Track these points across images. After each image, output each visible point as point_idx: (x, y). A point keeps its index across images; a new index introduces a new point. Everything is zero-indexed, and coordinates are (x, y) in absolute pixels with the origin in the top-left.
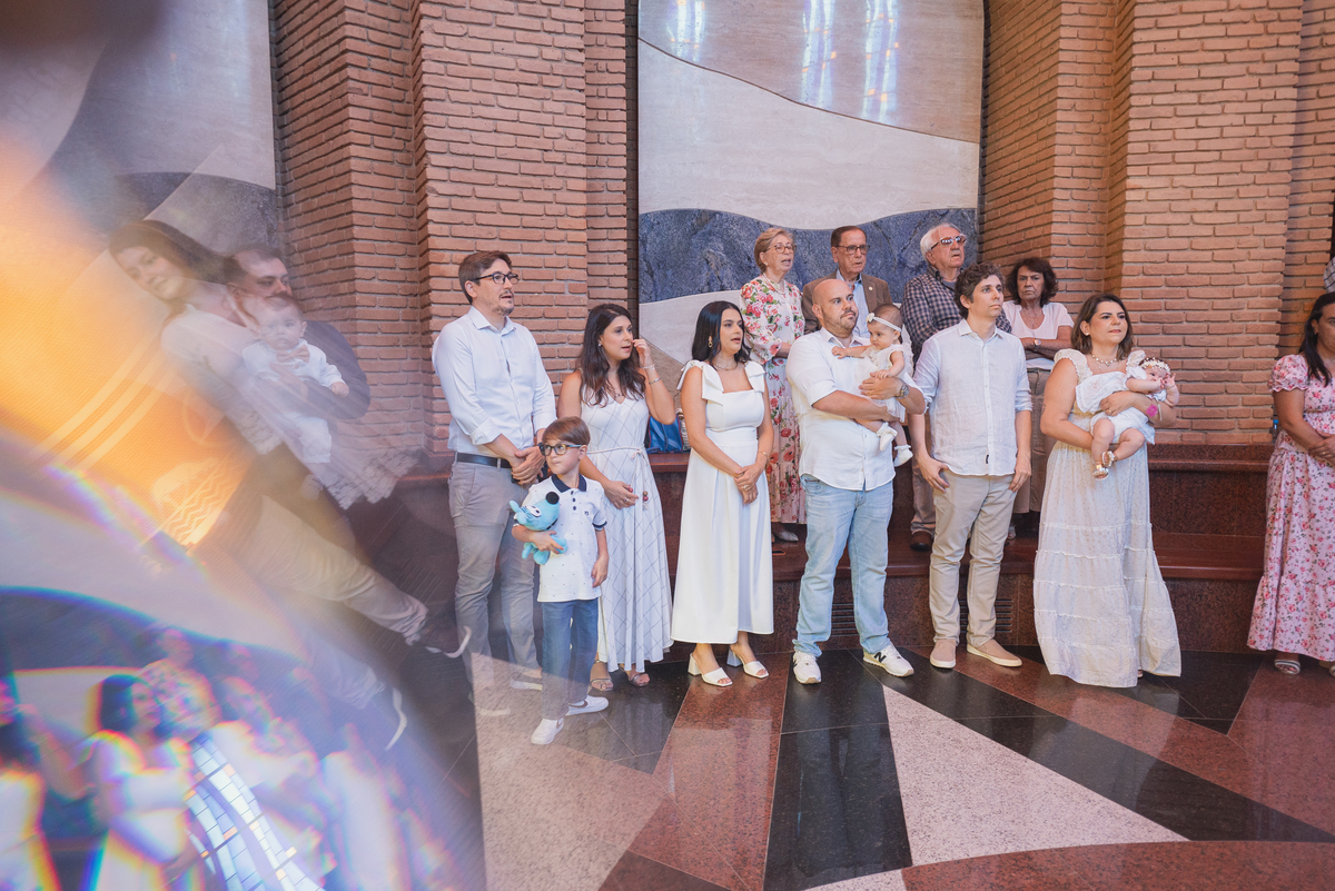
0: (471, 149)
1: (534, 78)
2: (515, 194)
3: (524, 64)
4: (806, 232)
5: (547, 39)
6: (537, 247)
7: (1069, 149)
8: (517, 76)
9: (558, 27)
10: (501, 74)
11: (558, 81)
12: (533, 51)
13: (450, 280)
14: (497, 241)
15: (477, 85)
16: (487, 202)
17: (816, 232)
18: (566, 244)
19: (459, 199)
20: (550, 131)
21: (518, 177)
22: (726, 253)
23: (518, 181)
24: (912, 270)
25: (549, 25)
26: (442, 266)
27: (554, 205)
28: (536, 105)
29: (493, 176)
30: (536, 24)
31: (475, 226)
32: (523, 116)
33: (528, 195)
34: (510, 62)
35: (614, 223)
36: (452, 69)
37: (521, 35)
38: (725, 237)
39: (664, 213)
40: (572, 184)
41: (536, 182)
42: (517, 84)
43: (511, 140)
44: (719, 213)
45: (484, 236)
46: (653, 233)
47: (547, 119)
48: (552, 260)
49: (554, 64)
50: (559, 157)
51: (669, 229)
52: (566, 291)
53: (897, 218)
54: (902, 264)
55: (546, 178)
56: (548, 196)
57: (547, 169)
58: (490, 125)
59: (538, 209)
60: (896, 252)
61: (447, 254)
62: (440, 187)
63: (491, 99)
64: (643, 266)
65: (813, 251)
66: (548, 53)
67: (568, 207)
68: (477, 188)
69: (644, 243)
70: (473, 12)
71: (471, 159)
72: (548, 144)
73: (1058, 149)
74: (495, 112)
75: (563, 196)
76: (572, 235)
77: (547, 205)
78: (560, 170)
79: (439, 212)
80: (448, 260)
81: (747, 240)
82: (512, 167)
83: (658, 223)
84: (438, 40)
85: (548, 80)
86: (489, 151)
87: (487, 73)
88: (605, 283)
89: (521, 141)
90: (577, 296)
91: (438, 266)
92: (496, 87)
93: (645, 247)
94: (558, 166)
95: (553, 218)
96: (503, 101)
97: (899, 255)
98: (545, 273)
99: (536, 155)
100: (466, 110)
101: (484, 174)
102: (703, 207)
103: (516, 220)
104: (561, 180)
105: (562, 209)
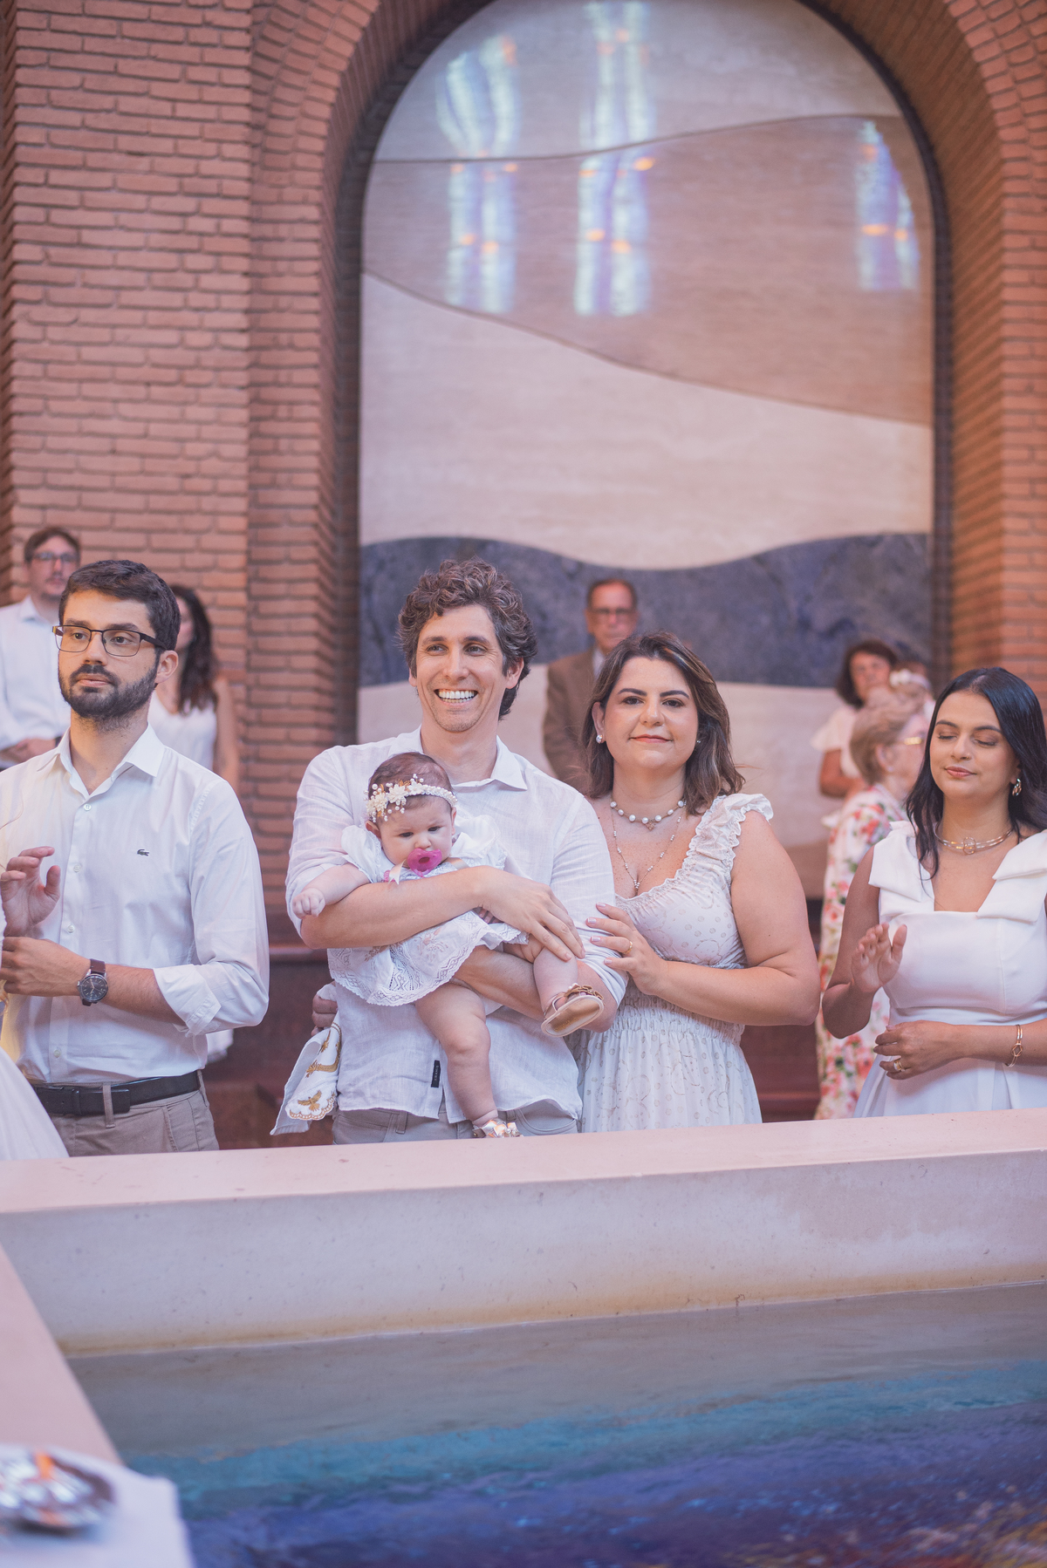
0: (77, 479)
1: (172, 375)
3: (158, 355)
5: (190, 318)
7: (1024, 454)
8: (146, 373)
9: (209, 300)
10: (123, 373)
11: (207, 376)
12: (171, 337)
15: (88, 389)
20: (193, 449)
21: (145, 516)
23: (144, 521)
24: (822, 634)
25: (196, 299)
27: (199, 555)
28: (174, 411)
30: (176, 299)
32: (154, 429)
33: (157, 540)
34: (136, 355)
35: (297, 572)
36: (54, 370)
37: (153, 317)
39: (403, 544)
40: (224, 523)
41: (171, 521)
42: (148, 384)
43: (135, 464)
44: (493, 543)
46: (382, 576)
47: (189, 430)
49: (203, 354)
50: (206, 485)
51: (410, 568)
53: (793, 550)
54: (805, 624)
55: (186, 515)
56: (187, 541)
57: (188, 502)
58: (105, 444)
60: (793, 605)
63: (107, 407)
64: (367, 628)
66: (195, 339)
67: (220, 556)
69: (369, 590)
70: (86, 291)
72: (190, 467)
73: (1007, 454)
74: (113, 426)
75: (211, 541)
78: (208, 503)
82: (136, 501)
83: (392, 560)
84: (35, 333)
85: (191, 376)
86: (103, 481)
87: (104, 371)
88: (282, 664)
89: (150, 464)
92: (115, 391)
93: (369, 597)
94: (204, 498)
96: (125, 409)
97: (799, 610)
99: (171, 483)
100: (71, 425)
101: (96, 514)
104: (208, 518)
105: (208, 559)
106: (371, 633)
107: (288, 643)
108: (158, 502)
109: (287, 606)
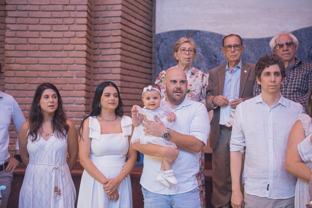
0: (28, 7)
2: (48, 28)
4: (249, 40)
6: (59, 54)
13: (14, 72)
14: (39, 52)
16: (34, 33)
17: (255, 40)
18: (75, 52)
19: (21, 32)
21: (51, 19)
22: (203, 53)
23: (51, 21)
26: (11, 65)
27: (69, 32)
29: (37, 20)
31: (28, 45)
33: (55, 28)
35: (115, 39)
38: (202, 45)
39: (169, 33)
40: (79, 21)
41: (60, 21)
44: (199, 31)
45: (32, 49)
46: (163, 44)
48: (66, 60)
50: (72, 8)
51: (171, 41)
52: (75, 76)
55: (66, 19)
56: (66, 28)
57: (66, 14)
59: (60, 34)
60: (306, 50)
61: (14, 59)
62: (12, 27)
65: (254, 51)
67: (77, 33)
68: (30, 26)
69: (158, 49)
71: (27, 12)
75: (74, 27)
76: (78, 47)
77: (65, 33)
78: (73, 14)
79: (10, 39)
80: (14, 62)
81: (215, 45)
82: (48, 14)
83: (166, 38)
88: (109, 72)
90: (80, 79)
91: (9, 65)
94: (71, 12)
95: (68, 39)
97: (308, 52)
98: (63, 67)
99: (61, 8)
101: (33, 19)
102: (190, 28)
103: (48, 41)
104: (73, 19)
105: (73, 34)
106: (159, 63)
107: (111, 64)
108: (55, 14)
109: (111, 51)
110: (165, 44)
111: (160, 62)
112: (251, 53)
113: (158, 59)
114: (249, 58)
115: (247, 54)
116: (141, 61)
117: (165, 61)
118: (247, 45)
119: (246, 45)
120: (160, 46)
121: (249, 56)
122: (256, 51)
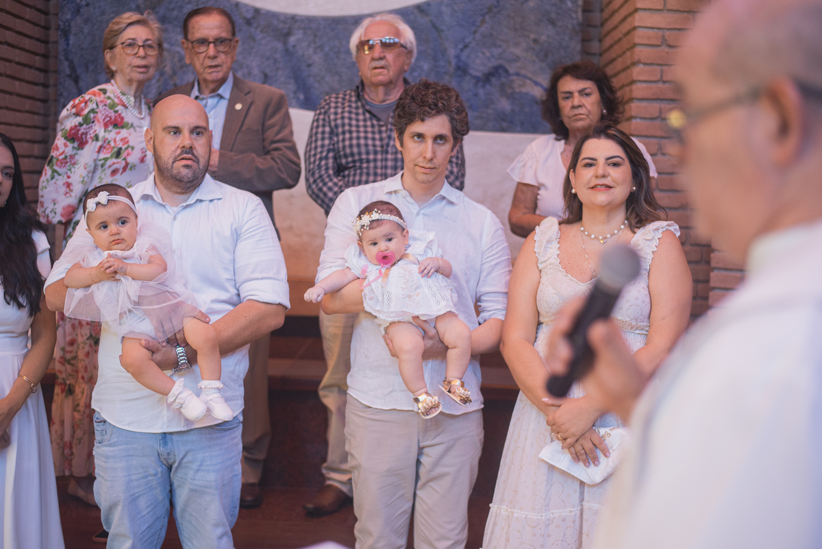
4: (310, 20)
17: (326, 19)
24: (478, 79)
46: (79, 20)
51: (103, 13)
54: (462, 70)
60: (452, 52)
65: (321, 47)
69: (66, 33)
83: (87, 5)
93: (67, 39)
97: (458, 57)
106: (68, 71)
110: (87, 21)
111: (73, 68)
112: (315, 52)
113: (67, 59)
114: (309, 65)
115: (303, 56)
116: (18, 63)
117: (87, 68)
118: (305, 33)
119: (301, 32)
120: (73, 24)
121: (310, 62)
122: (327, 49)
